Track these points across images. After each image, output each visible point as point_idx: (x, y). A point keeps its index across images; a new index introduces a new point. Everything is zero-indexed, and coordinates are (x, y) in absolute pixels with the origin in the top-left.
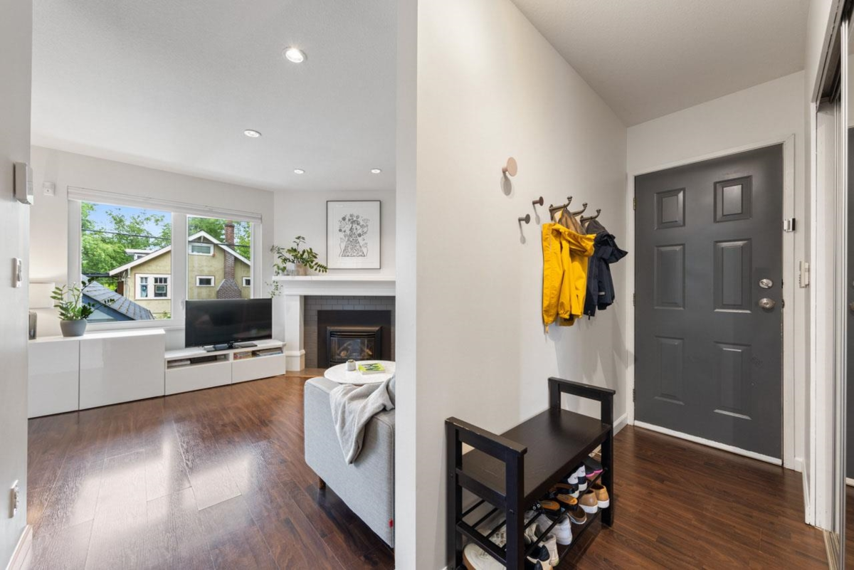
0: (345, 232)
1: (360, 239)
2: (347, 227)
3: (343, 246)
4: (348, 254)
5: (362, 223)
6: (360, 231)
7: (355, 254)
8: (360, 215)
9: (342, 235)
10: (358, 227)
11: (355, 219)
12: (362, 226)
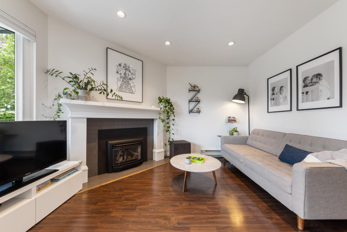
0: (121, 74)
1: (131, 82)
2: (123, 72)
3: (119, 83)
4: (123, 90)
5: (132, 72)
6: (130, 77)
7: (127, 91)
8: (131, 66)
9: (119, 76)
10: (130, 74)
11: (127, 68)
12: (132, 74)
